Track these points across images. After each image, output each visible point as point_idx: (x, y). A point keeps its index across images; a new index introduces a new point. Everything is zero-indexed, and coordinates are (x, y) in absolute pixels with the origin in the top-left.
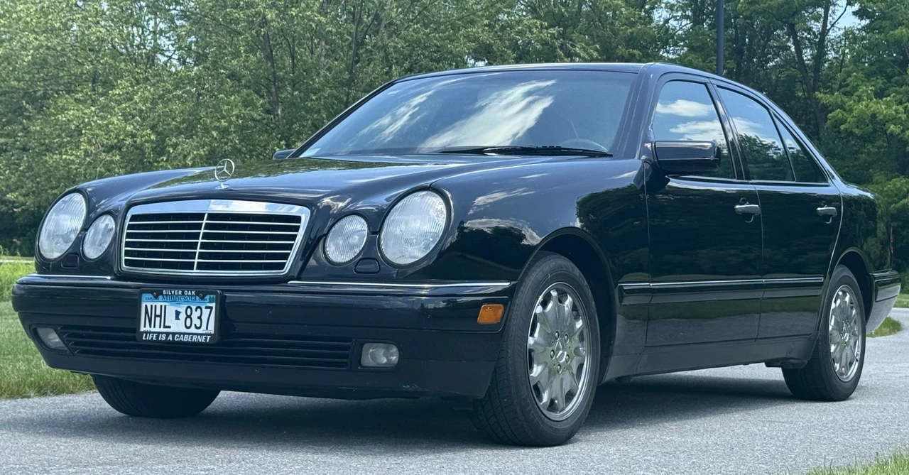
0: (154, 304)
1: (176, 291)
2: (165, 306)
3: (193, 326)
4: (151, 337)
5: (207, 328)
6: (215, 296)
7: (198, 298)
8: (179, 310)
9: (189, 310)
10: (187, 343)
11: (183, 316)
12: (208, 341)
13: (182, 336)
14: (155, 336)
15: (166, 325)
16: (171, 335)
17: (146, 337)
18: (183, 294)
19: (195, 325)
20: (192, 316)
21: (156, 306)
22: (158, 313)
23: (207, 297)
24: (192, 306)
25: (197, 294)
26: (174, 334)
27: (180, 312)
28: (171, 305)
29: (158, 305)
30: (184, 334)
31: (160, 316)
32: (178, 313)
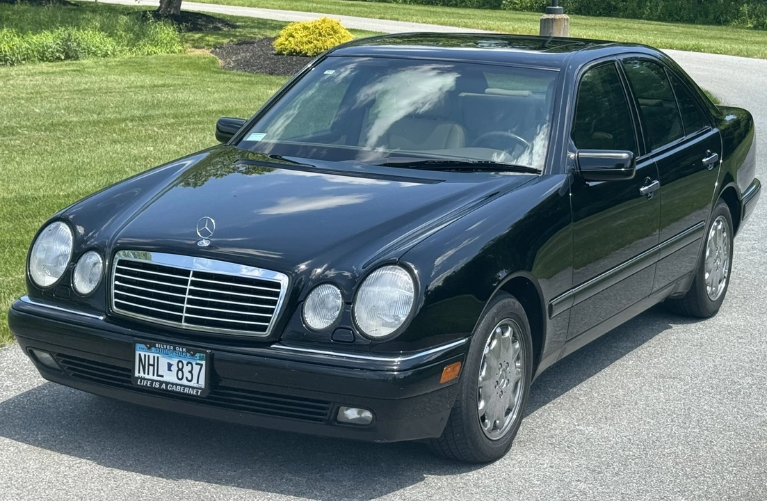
0: (147, 354)
1: (168, 347)
2: (158, 357)
3: (185, 378)
4: (145, 382)
5: (198, 383)
6: (205, 355)
7: (188, 354)
8: (171, 362)
9: (180, 364)
10: (180, 393)
11: (174, 368)
12: (199, 394)
13: (174, 386)
14: (149, 383)
15: (159, 374)
16: (164, 384)
17: (141, 382)
18: (174, 349)
19: (187, 378)
20: (183, 370)
21: (149, 356)
22: (151, 362)
23: (198, 355)
24: (183, 361)
25: (188, 351)
26: (167, 383)
27: (172, 365)
28: (163, 357)
29: (152, 355)
30: (177, 385)
31: (153, 365)
32: (170, 365)
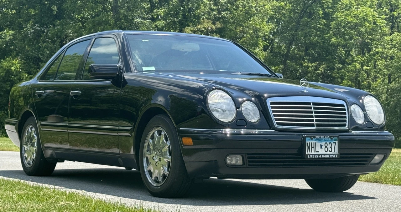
0: (310, 142)
1: (321, 136)
2: (316, 143)
3: (328, 151)
4: (312, 156)
5: (334, 152)
6: (337, 138)
7: (330, 139)
8: (322, 144)
9: (326, 144)
10: (328, 158)
11: (323, 147)
12: (336, 157)
13: (325, 155)
14: (313, 156)
15: (317, 151)
16: (320, 155)
17: (309, 157)
18: (324, 137)
19: (329, 150)
20: (328, 147)
21: (311, 143)
22: (313, 146)
23: (334, 138)
24: (327, 143)
26: (322, 155)
28: (318, 142)
29: (313, 142)
30: (326, 154)
31: (314, 147)
32: (321, 146)
